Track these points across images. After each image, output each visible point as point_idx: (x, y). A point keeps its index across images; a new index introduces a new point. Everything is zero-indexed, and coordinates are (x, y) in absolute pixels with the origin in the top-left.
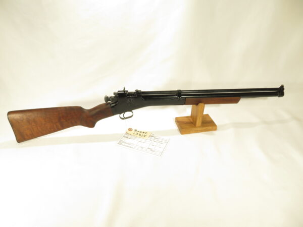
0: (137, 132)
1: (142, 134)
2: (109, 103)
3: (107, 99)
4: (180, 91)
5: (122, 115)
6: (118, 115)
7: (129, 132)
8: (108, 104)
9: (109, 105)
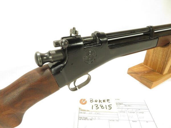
0: (94, 103)
1: (104, 104)
2: (47, 67)
3: (41, 59)
4: (151, 27)
5: (72, 85)
6: (66, 87)
7: (83, 107)
8: (44, 70)
9: (48, 71)
